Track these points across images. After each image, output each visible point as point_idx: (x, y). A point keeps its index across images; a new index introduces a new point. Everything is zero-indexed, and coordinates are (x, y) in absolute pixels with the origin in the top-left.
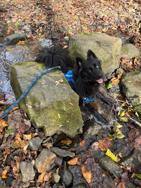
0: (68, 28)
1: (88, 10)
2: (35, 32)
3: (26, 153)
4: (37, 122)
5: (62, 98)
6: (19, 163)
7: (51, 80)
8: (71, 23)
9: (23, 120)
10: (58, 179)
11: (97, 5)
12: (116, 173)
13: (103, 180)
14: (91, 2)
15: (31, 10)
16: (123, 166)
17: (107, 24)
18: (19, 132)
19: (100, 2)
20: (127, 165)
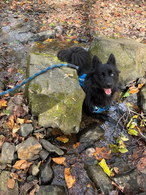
0: (99, 33)
1: (125, 20)
2: (65, 33)
3: (14, 135)
4: (33, 108)
5: (65, 91)
6: (3, 142)
7: (61, 72)
8: (104, 29)
9: (22, 104)
10: (36, 171)
11: (137, 17)
12: (103, 188)
13: (86, 191)
14: (131, 13)
15: (68, 14)
16: (114, 182)
17: (143, 35)
18: (15, 114)
19: (141, 14)
20: (120, 182)
